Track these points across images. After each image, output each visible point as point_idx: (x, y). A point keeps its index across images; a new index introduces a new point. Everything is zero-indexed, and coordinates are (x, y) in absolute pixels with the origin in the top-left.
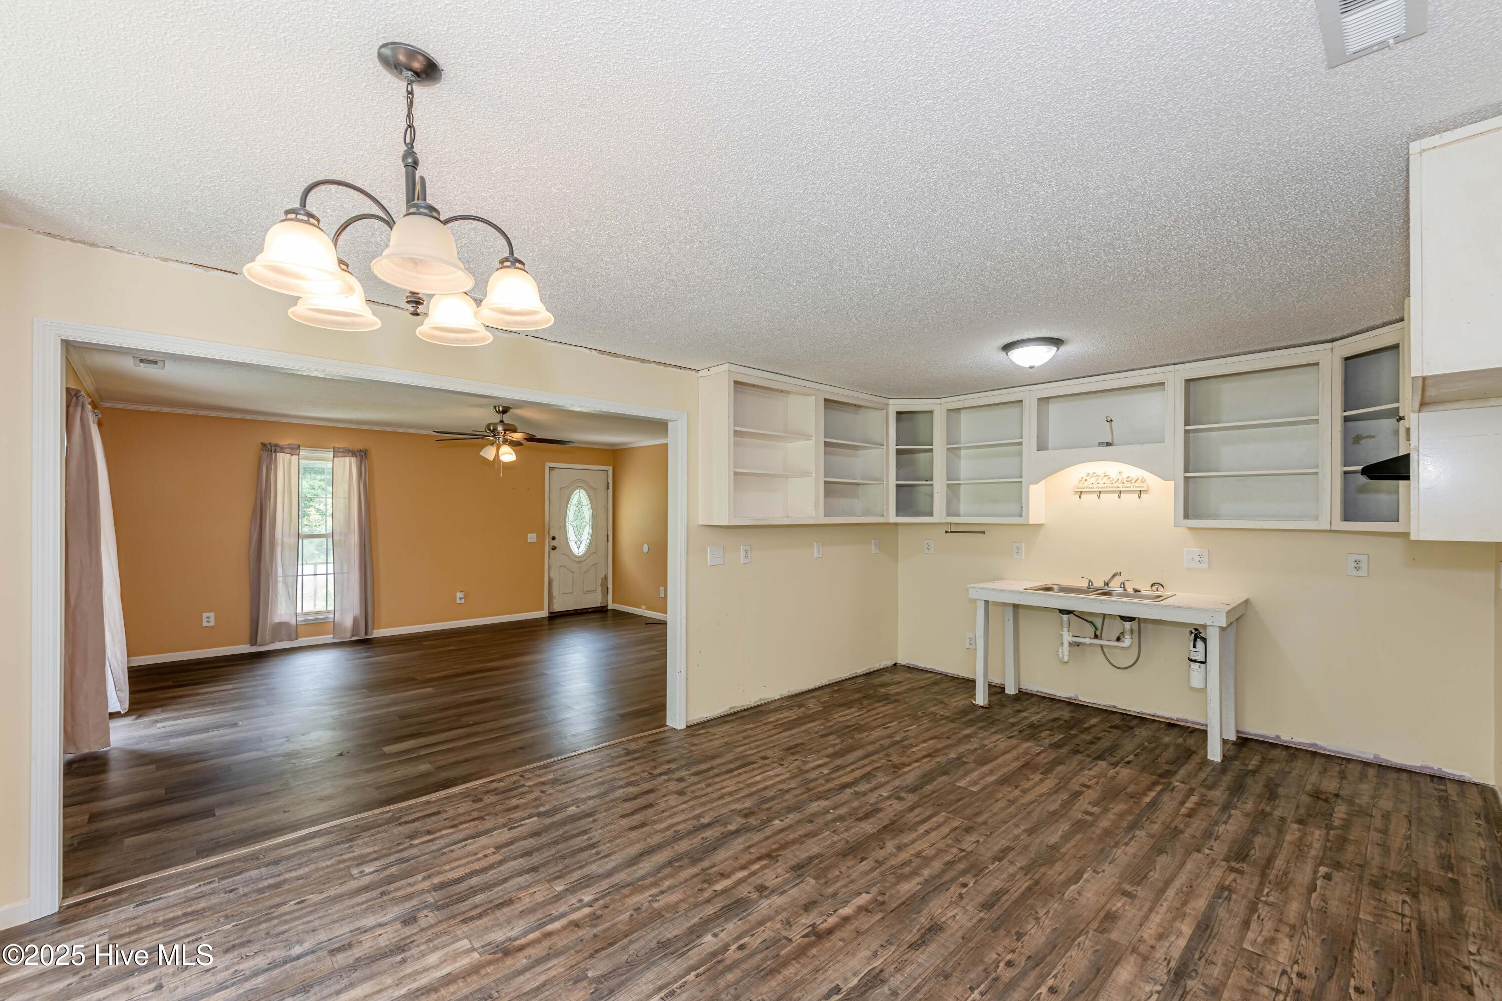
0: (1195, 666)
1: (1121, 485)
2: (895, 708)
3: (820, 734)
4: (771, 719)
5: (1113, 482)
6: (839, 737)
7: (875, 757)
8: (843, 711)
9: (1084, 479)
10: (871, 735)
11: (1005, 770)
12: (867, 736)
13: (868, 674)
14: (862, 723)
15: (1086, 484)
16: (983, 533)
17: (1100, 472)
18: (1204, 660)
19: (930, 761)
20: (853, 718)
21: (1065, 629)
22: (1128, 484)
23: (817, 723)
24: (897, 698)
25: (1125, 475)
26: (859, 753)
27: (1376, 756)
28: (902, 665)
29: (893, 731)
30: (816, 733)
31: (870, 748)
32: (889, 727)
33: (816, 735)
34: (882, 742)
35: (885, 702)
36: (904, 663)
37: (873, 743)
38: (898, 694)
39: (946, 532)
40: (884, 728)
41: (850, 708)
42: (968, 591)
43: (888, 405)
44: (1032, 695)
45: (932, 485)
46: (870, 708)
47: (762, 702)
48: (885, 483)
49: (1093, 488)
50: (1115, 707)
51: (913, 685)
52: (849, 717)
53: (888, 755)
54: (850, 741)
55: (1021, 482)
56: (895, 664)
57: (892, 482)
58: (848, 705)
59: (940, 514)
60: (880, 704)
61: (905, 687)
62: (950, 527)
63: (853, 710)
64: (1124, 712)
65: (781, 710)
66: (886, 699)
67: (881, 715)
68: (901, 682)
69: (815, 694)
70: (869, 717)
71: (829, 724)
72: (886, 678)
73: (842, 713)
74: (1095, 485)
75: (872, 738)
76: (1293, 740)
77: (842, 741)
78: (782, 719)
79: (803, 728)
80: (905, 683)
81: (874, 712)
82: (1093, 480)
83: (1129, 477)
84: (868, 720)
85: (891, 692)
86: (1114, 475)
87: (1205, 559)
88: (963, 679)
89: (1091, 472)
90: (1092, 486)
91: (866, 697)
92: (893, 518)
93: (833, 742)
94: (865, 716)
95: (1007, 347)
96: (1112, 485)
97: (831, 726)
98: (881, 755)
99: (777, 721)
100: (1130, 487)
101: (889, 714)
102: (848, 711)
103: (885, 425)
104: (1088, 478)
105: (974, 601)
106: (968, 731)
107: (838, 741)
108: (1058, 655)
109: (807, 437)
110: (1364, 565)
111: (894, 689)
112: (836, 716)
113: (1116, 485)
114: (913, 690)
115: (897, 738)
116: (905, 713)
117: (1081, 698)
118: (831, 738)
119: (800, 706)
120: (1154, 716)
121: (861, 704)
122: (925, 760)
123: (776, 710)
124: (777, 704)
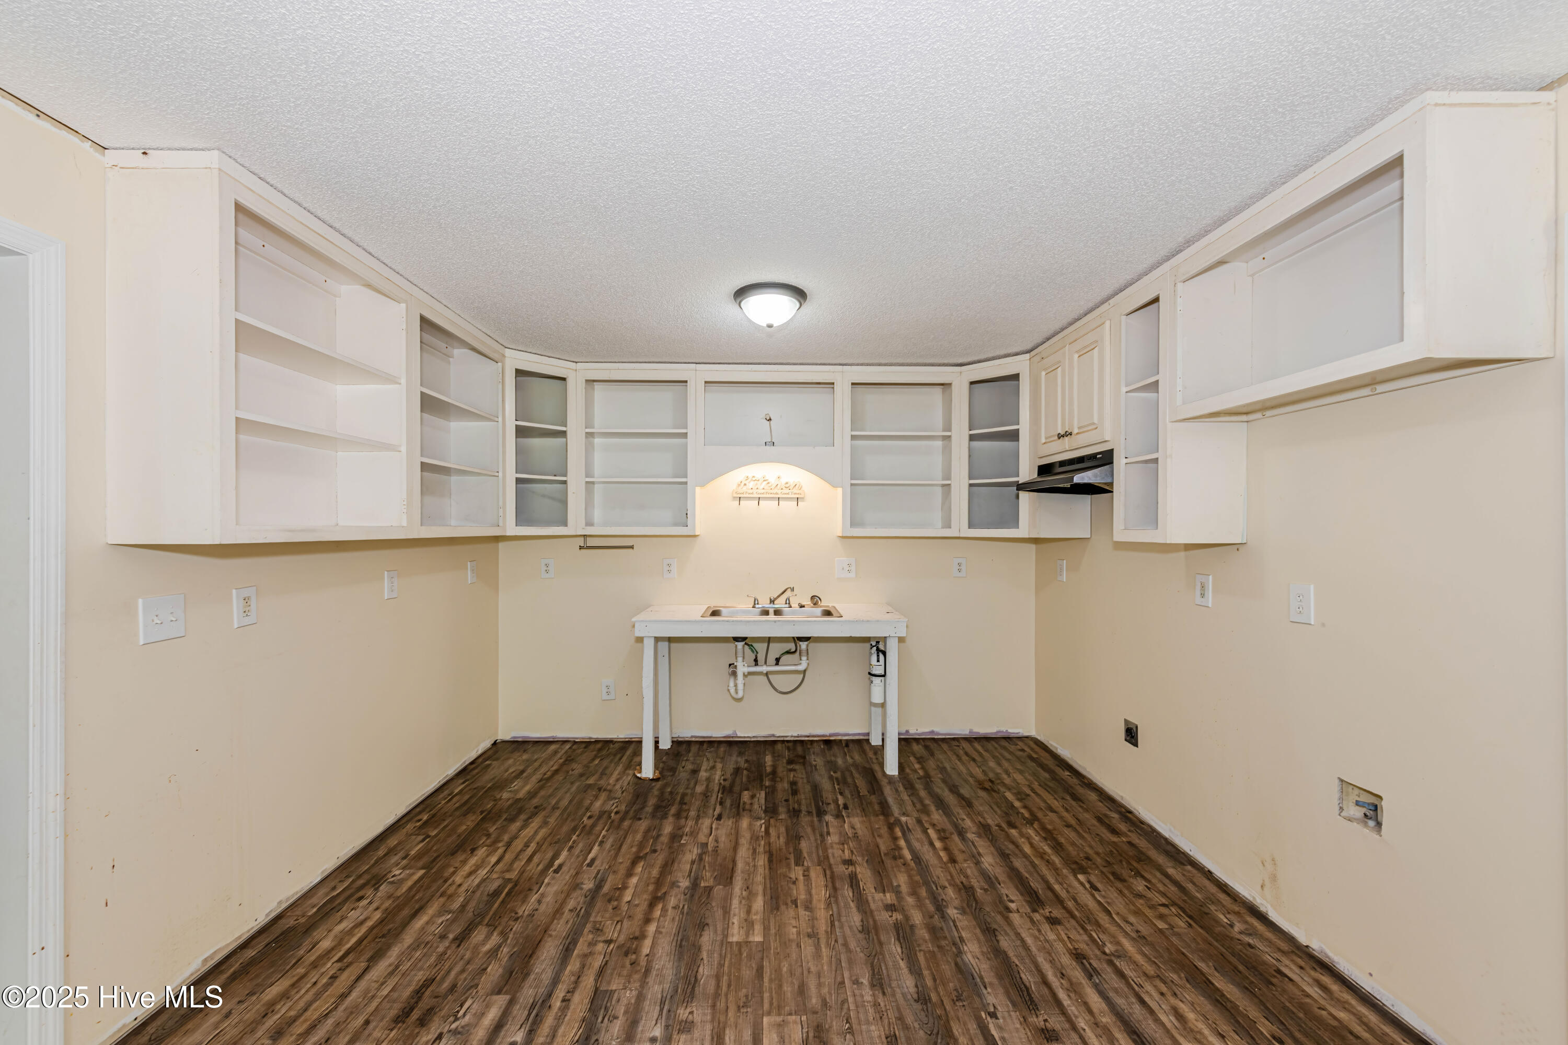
0: (877, 681)
1: (779, 491)
2: (545, 823)
3: (451, 936)
4: (326, 944)
5: (773, 487)
6: (492, 926)
7: (581, 947)
8: (464, 862)
9: (743, 484)
10: (543, 895)
11: (759, 879)
12: (539, 902)
13: (463, 772)
14: (513, 875)
15: (745, 489)
16: (632, 547)
17: (759, 476)
18: (883, 674)
19: (664, 910)
20: (491, 871)
21: (740, 659)
22: (787, 491)
23: (431, 911)
24: (535, 801)
25: (783, 481)
26: (549, 951)
27: (971, 732)
28: (504, 742)
29: (573, 872)
30: (443, 937)
31: (561, 928)
32: (560, 866)
33: (446, 943)
34: (571, 904)
35: (523, 817)
36: (508, 738)
37: (557, 913)
38: (532, 795)
39: (581, 548)
40: (556, 871)
41: (473, 850)
42: (634, 626)
43: (504, 356)
44: (689, 743)
45: (565, 482)
46: (506, 838)
47: (284, 906)
48: (500, 474)
49: (752, 493)
50: (773, 736)
51: (543, 770)
52: (483, 873)
53: (598, 930)
54: (517, 927)
55: (686, 483)
56: (495, 743)
57: (511, 474)
58: (466, 845)
59: (576, 524)
60: (518, 824)
61: (534, 779)
62: (585, 541)
63: (481, 852)
64: (782, 739)
65: (337, 909)
66: (517, 809)
67: (533, 846)
68: (523, 772)
69: (392, 842)
70: (516, 858)
71: (456, 905)
72: (496, 770)
73: (467, 868)
74: (755, 491)
75: (547, 906)
76: (918, 732)
77: (504, 935)
78: (350, 932)
79: (408, 938)
80: (529, 771)
81: (518, 844)
82: (751, 485)
83: (787, 483)
84: (518, 865)
85: (521, 795)
86: (773, 480)
87: (853, 568)
88: (597, 741)
89: (750, 476)
90: (751, 491)
91: (489, 817)
92: (512, 529)
93: (487, 947)
94: (508, 857)
95: (741, 293)
96: (772, 491)
97: (463, 907)
98: (587, 937)
99: (340, 943)
100: (788, 494)
101: (545, 839)
102: (473, 861)
103: (500, 386)
104: (747, 482)
105: (640, 640)
106: (668, 828)
107: (495, 939)
108: (729, 690)
109: (390, 379)
110: (963, 568)
111: (521, 788)
112: (458, 879)
113: (774, 491)
114: (548, 779)
115: (588, 885)
116: (565, 829)
117: (739, 734)
118: (478, 935)
119: (376, 881)
120: (808, 736)
121: (488, 835)
122: (657, 913)
123: (328, 911)
124: (320, 899)
